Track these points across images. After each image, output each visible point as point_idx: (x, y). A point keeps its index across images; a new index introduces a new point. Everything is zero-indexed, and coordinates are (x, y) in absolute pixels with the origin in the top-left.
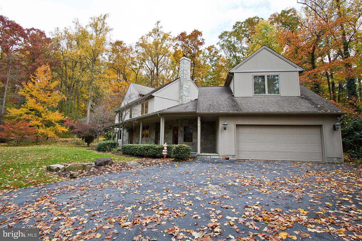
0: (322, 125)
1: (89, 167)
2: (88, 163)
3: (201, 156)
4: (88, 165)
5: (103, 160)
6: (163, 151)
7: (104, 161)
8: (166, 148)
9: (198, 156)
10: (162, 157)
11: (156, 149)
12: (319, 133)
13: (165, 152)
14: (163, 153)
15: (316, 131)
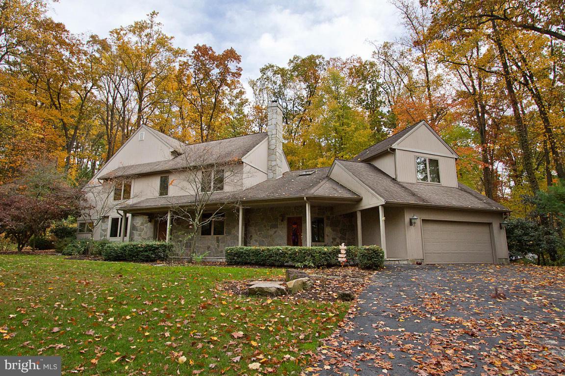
0: (491, 223)
6: (340, 255)
8: (343, 252)
10: (338, 265)
12: (489, 231)
13: (342, 258)
14: (339, 259)
15: (485, 230)
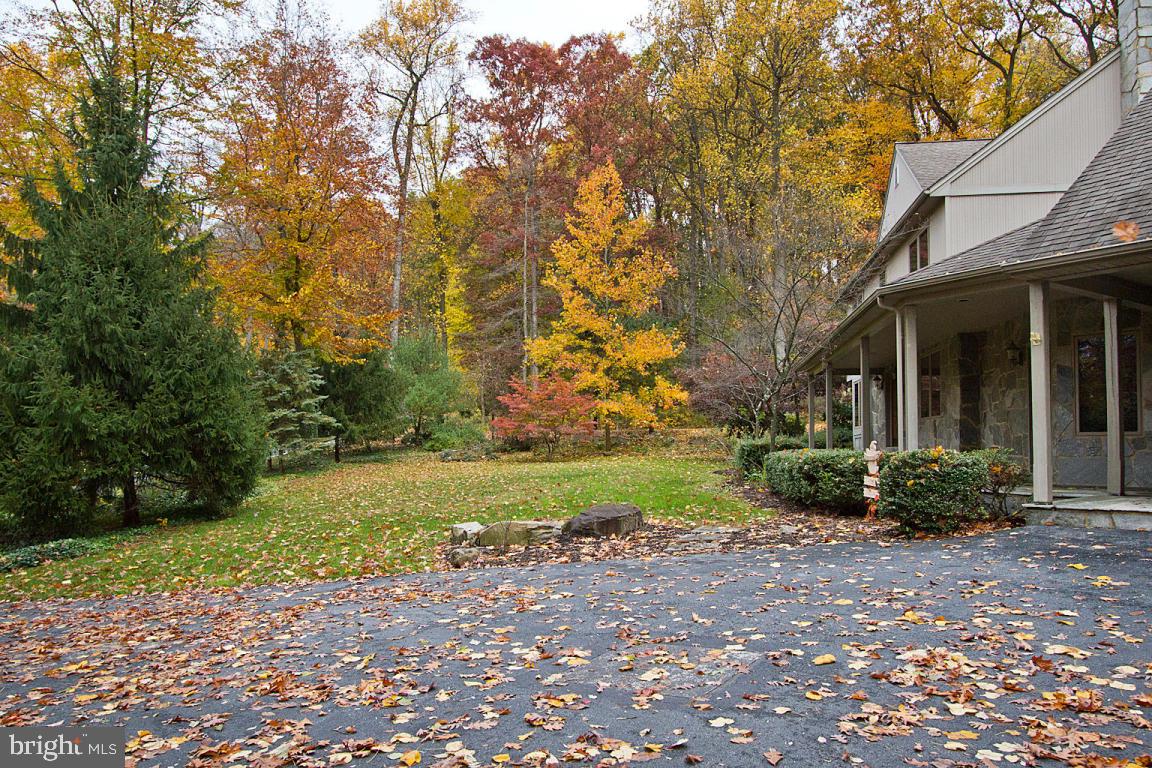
1: (543, 536)
2: (540, 523)
3: (1055, 514)
4: (540, 527)
5: (597, 514)
6: (866, 481)
7: (598, 518)
8: (874, 468)
9: (1035, 515)
11: (842, 474)
13: (871, 490)
14: (865, 493)
